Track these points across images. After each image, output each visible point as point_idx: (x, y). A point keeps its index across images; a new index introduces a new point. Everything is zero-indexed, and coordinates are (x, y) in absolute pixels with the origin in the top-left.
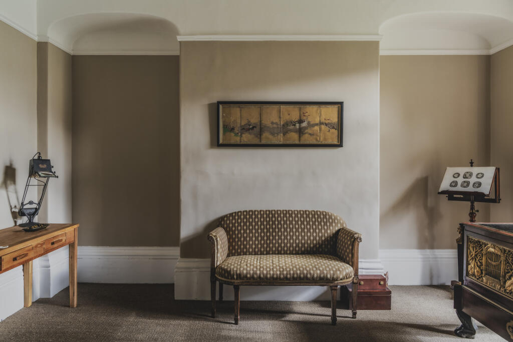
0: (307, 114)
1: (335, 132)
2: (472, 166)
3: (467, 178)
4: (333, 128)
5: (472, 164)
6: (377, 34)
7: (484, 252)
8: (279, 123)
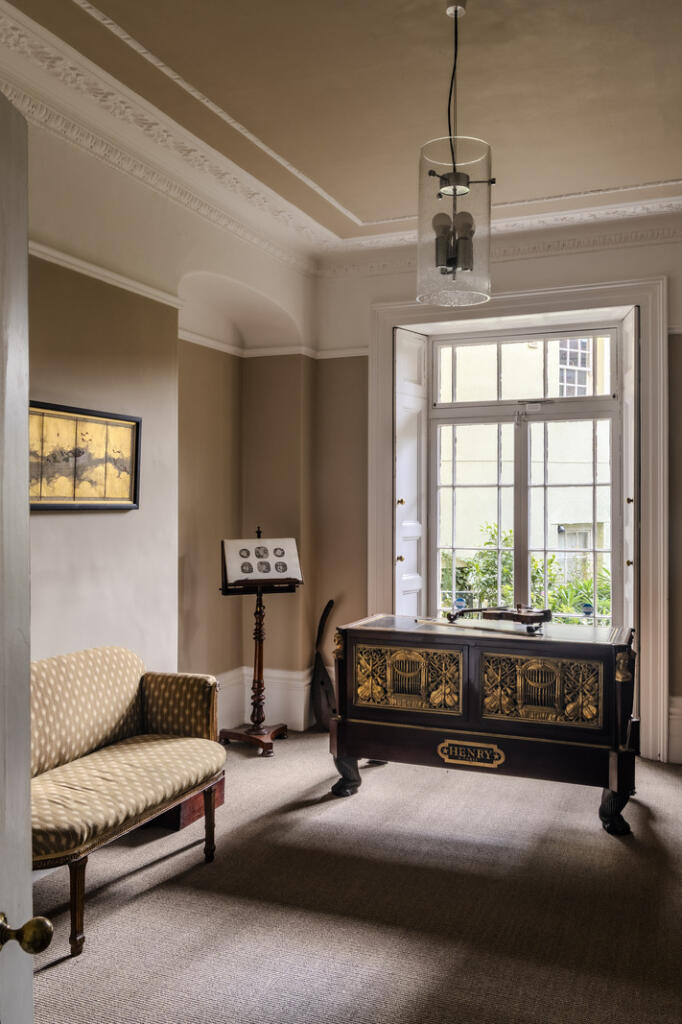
0: (87, 438)
1: (126, 477)
2: (259, 537)
3: (262, 557)
4: (125, 470)
5: (259, 535)
6: (176, 295)
7: (389, 662)
8: (40, 454)
